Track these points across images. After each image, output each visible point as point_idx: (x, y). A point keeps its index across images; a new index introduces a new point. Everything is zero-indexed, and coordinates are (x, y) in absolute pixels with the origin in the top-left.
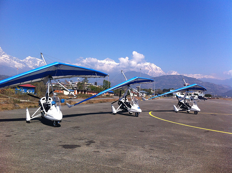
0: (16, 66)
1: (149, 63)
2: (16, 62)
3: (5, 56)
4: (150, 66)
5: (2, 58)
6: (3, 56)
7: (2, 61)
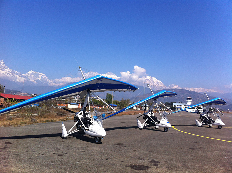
0: (18, 80)
1: (150, 77)
2: (18, 76)
3: (8, 70)
4: (151, 79)
5: (4, 72)
6: (5, 70)
7: (4, 75)
